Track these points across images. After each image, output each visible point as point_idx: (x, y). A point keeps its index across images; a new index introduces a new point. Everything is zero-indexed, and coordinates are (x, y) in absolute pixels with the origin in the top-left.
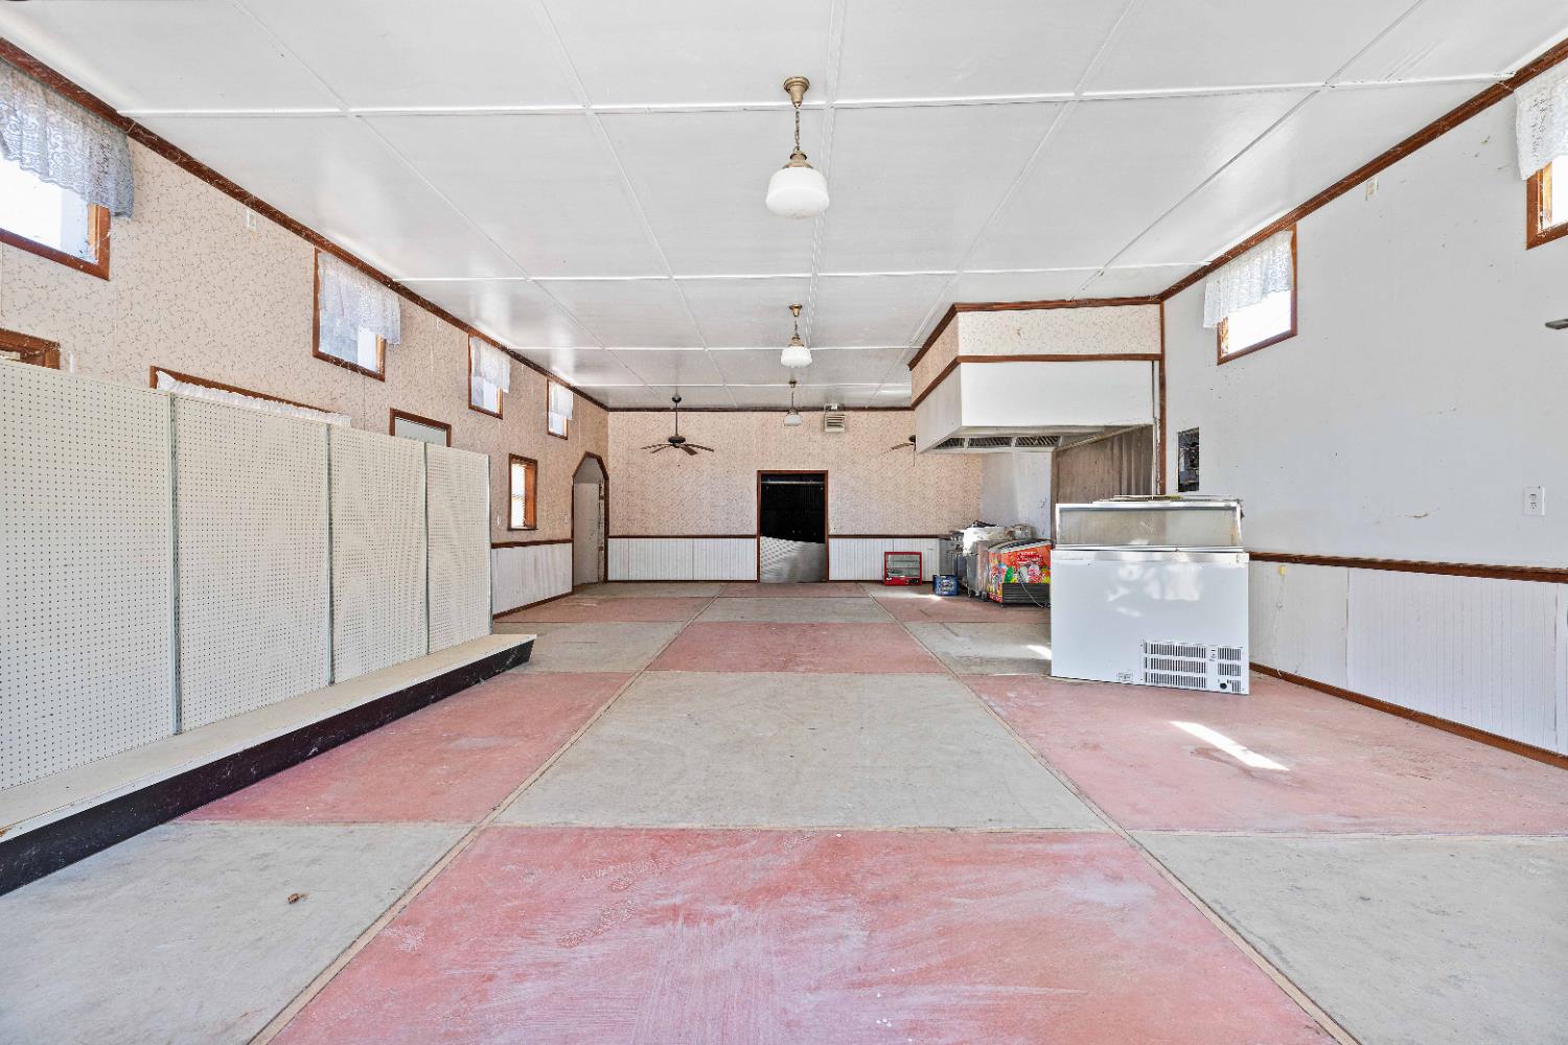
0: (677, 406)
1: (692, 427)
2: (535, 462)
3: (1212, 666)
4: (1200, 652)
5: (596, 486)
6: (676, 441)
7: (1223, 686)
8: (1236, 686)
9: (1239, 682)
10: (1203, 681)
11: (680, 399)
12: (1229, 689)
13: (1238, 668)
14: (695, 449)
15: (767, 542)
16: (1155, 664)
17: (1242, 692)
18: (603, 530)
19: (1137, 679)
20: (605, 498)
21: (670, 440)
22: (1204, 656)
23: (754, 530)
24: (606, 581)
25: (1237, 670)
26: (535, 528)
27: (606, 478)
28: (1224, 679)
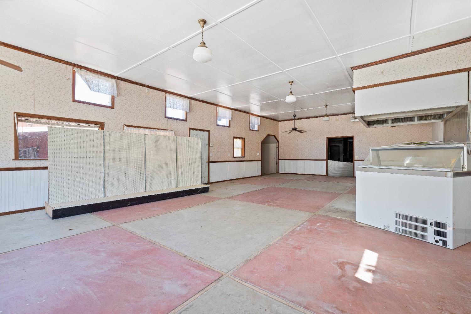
0: (295, 118)
1: (299, 124)
2: (244, 138)
3: (431, 230)
4: (424, 222)
5: (276, 144)
6: (295, 129)
7: (437, 241)
8: (445, 243)
9: (446, 242)
10: (426, 237)
11: (296, 116)
12: (440, 244)
13: (446, 234)
14: (302, 131)
15: (330, 162)
16: (401, 224)
17: (448, 247)
18: (277, 158)
19: (392, 229)
20: (278, 148)
21: (292, 129)
22: (426, 224)
23: (325, 158)
24: (278, 173)
25: (445, 235)
26: (244, 157)
27: (278, 141)
28: (438, 238)
